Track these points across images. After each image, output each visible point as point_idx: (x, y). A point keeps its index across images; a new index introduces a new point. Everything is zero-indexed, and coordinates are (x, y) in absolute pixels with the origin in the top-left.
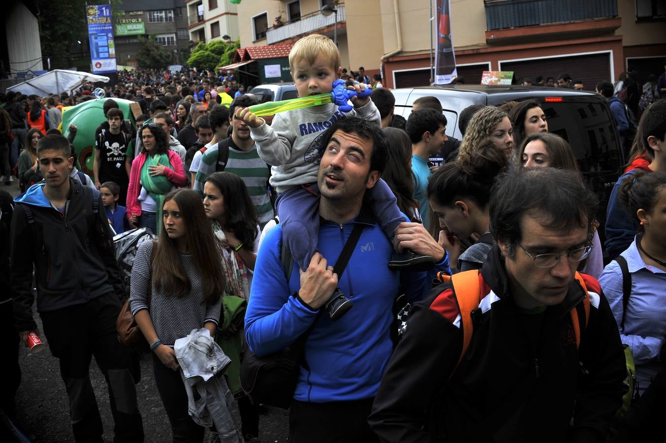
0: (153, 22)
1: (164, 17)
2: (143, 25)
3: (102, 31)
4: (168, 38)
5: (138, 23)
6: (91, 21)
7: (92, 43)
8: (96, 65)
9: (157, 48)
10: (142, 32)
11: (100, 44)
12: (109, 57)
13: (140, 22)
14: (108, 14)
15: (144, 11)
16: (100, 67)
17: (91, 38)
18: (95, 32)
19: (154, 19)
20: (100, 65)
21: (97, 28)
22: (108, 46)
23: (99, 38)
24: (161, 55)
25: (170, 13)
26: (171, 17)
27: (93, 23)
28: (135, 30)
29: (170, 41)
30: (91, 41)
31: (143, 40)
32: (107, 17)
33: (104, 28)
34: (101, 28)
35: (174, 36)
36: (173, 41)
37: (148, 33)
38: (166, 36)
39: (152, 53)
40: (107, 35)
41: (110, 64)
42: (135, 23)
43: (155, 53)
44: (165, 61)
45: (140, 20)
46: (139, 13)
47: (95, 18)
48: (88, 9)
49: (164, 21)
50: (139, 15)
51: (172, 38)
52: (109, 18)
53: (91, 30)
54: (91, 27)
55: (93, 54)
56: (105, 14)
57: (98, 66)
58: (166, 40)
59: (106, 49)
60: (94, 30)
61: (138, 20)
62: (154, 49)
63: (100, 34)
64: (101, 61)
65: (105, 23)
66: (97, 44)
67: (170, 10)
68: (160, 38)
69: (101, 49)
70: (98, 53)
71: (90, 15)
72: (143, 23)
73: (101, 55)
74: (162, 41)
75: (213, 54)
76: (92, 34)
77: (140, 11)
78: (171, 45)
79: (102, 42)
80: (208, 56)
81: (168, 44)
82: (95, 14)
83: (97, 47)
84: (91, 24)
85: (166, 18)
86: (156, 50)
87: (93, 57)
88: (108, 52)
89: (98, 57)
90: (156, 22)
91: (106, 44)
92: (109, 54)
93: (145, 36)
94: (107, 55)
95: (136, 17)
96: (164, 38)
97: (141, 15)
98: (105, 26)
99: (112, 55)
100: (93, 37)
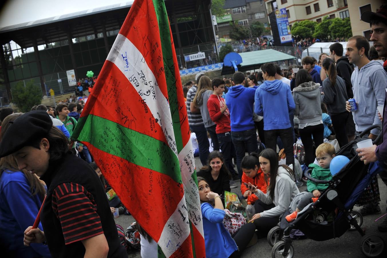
0: (235, 14)
1: (241, 10)
2: (231, 16)
3: (284, 21)
4: (244, 22)
5: (228, 15)
6: (278, 17)
7: (279, 28)
8: (282, 39)
9: (241, 27)
10: (230, 19)
11: (283, 28)
12: (288, 34)
13: (229, 15)
14: (285, 13)
15: (230, 8)
16: (284, 39)
17: (279, 25)
18: (280, 22)
19: (236, 12)
20: (284, 38)
21: (281, 20)
22: (287, 29)
23: (282, 25)
24: (244, 31)
25: (244, 8)
26: (244, 10)
27: (279, 18)
28: (226, 19)
29: (245, 23)
30: (279, 27)
31: (232, 23)
32: (285, 14)
33: (284, 20)
34: (283, 20)
35: (247, 20)
36: (247, 23)
37: (233, 20)
38: (243, 21)
39: (239, 30)
40: (286, 23)
41: (288, 38)
42: (226, 15)
43: (241, 30)
44: (246, 34)
45: (229, 13)
46: (228, 10)
47: (280, 15)
48: (276, 11)
49: (241, 13)
50: (228, 11)
51: (246, 21)
52: (286, 15)
53: (278, 22)
54: (278, 20)
55: (280, 34)
56: (284, 13)
57: (283, 39)
58: (243, 23)
59: (286, 30)
60: (280, 21)
61: (228, 14)
62: (240, 28)
63: (283, 23)
64: (284, 37)
65: (284, 17)
66: (282, 28)
67: (243, 6)
68: (240, 22)
69: (284, 31)
70: (283, 32)
71: (277, 14)
72: (230, 15)
73: (284, 34)
74: (241, 23)
75: (307, 28)
76: (279, 24)
77: (229, 8)
78: (246, 25)
79: (284, 27)
80: (304, 29)
81: (245, 24)
82: (279, 14)
83: (282, 29)
84: (278, 19)
85: (242, 11)
86: (241, 29)
87: (281, 35)
88: (287, 32)
89: (283, 35)
90: (237, 13)
91: (286, 28)
92: (288, 33)
93: (232, 21)
94: (287, 33)
95: (227, 12)
96: (242, 22)
97: (229, 10)
98: (284, 19)
99: (289, 33)
100: (280, 25)
